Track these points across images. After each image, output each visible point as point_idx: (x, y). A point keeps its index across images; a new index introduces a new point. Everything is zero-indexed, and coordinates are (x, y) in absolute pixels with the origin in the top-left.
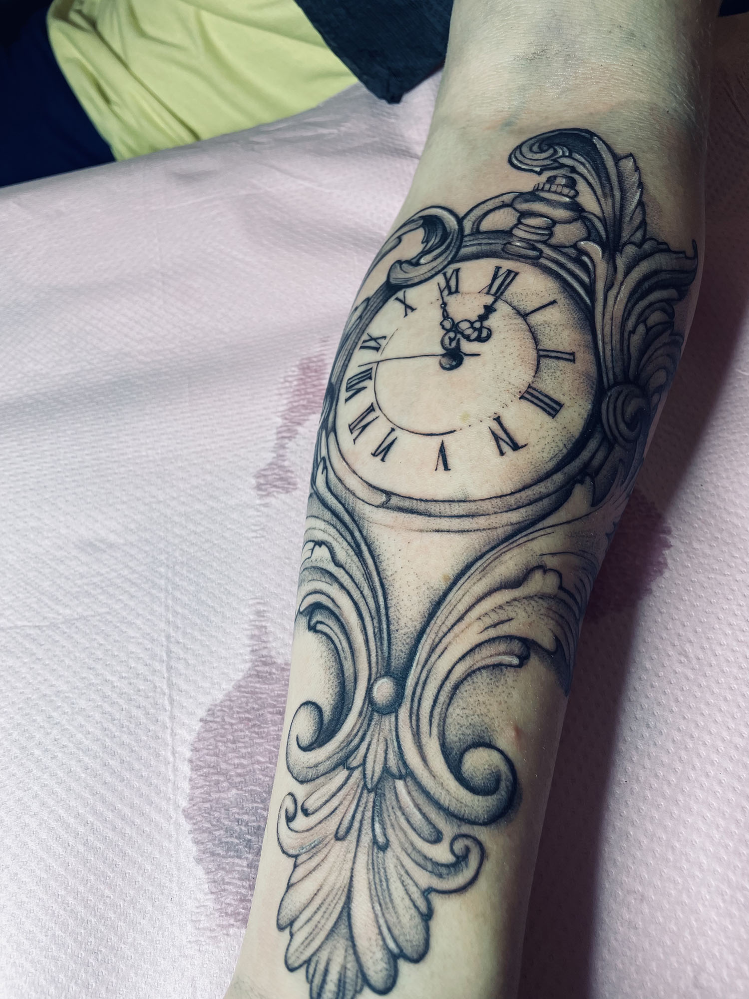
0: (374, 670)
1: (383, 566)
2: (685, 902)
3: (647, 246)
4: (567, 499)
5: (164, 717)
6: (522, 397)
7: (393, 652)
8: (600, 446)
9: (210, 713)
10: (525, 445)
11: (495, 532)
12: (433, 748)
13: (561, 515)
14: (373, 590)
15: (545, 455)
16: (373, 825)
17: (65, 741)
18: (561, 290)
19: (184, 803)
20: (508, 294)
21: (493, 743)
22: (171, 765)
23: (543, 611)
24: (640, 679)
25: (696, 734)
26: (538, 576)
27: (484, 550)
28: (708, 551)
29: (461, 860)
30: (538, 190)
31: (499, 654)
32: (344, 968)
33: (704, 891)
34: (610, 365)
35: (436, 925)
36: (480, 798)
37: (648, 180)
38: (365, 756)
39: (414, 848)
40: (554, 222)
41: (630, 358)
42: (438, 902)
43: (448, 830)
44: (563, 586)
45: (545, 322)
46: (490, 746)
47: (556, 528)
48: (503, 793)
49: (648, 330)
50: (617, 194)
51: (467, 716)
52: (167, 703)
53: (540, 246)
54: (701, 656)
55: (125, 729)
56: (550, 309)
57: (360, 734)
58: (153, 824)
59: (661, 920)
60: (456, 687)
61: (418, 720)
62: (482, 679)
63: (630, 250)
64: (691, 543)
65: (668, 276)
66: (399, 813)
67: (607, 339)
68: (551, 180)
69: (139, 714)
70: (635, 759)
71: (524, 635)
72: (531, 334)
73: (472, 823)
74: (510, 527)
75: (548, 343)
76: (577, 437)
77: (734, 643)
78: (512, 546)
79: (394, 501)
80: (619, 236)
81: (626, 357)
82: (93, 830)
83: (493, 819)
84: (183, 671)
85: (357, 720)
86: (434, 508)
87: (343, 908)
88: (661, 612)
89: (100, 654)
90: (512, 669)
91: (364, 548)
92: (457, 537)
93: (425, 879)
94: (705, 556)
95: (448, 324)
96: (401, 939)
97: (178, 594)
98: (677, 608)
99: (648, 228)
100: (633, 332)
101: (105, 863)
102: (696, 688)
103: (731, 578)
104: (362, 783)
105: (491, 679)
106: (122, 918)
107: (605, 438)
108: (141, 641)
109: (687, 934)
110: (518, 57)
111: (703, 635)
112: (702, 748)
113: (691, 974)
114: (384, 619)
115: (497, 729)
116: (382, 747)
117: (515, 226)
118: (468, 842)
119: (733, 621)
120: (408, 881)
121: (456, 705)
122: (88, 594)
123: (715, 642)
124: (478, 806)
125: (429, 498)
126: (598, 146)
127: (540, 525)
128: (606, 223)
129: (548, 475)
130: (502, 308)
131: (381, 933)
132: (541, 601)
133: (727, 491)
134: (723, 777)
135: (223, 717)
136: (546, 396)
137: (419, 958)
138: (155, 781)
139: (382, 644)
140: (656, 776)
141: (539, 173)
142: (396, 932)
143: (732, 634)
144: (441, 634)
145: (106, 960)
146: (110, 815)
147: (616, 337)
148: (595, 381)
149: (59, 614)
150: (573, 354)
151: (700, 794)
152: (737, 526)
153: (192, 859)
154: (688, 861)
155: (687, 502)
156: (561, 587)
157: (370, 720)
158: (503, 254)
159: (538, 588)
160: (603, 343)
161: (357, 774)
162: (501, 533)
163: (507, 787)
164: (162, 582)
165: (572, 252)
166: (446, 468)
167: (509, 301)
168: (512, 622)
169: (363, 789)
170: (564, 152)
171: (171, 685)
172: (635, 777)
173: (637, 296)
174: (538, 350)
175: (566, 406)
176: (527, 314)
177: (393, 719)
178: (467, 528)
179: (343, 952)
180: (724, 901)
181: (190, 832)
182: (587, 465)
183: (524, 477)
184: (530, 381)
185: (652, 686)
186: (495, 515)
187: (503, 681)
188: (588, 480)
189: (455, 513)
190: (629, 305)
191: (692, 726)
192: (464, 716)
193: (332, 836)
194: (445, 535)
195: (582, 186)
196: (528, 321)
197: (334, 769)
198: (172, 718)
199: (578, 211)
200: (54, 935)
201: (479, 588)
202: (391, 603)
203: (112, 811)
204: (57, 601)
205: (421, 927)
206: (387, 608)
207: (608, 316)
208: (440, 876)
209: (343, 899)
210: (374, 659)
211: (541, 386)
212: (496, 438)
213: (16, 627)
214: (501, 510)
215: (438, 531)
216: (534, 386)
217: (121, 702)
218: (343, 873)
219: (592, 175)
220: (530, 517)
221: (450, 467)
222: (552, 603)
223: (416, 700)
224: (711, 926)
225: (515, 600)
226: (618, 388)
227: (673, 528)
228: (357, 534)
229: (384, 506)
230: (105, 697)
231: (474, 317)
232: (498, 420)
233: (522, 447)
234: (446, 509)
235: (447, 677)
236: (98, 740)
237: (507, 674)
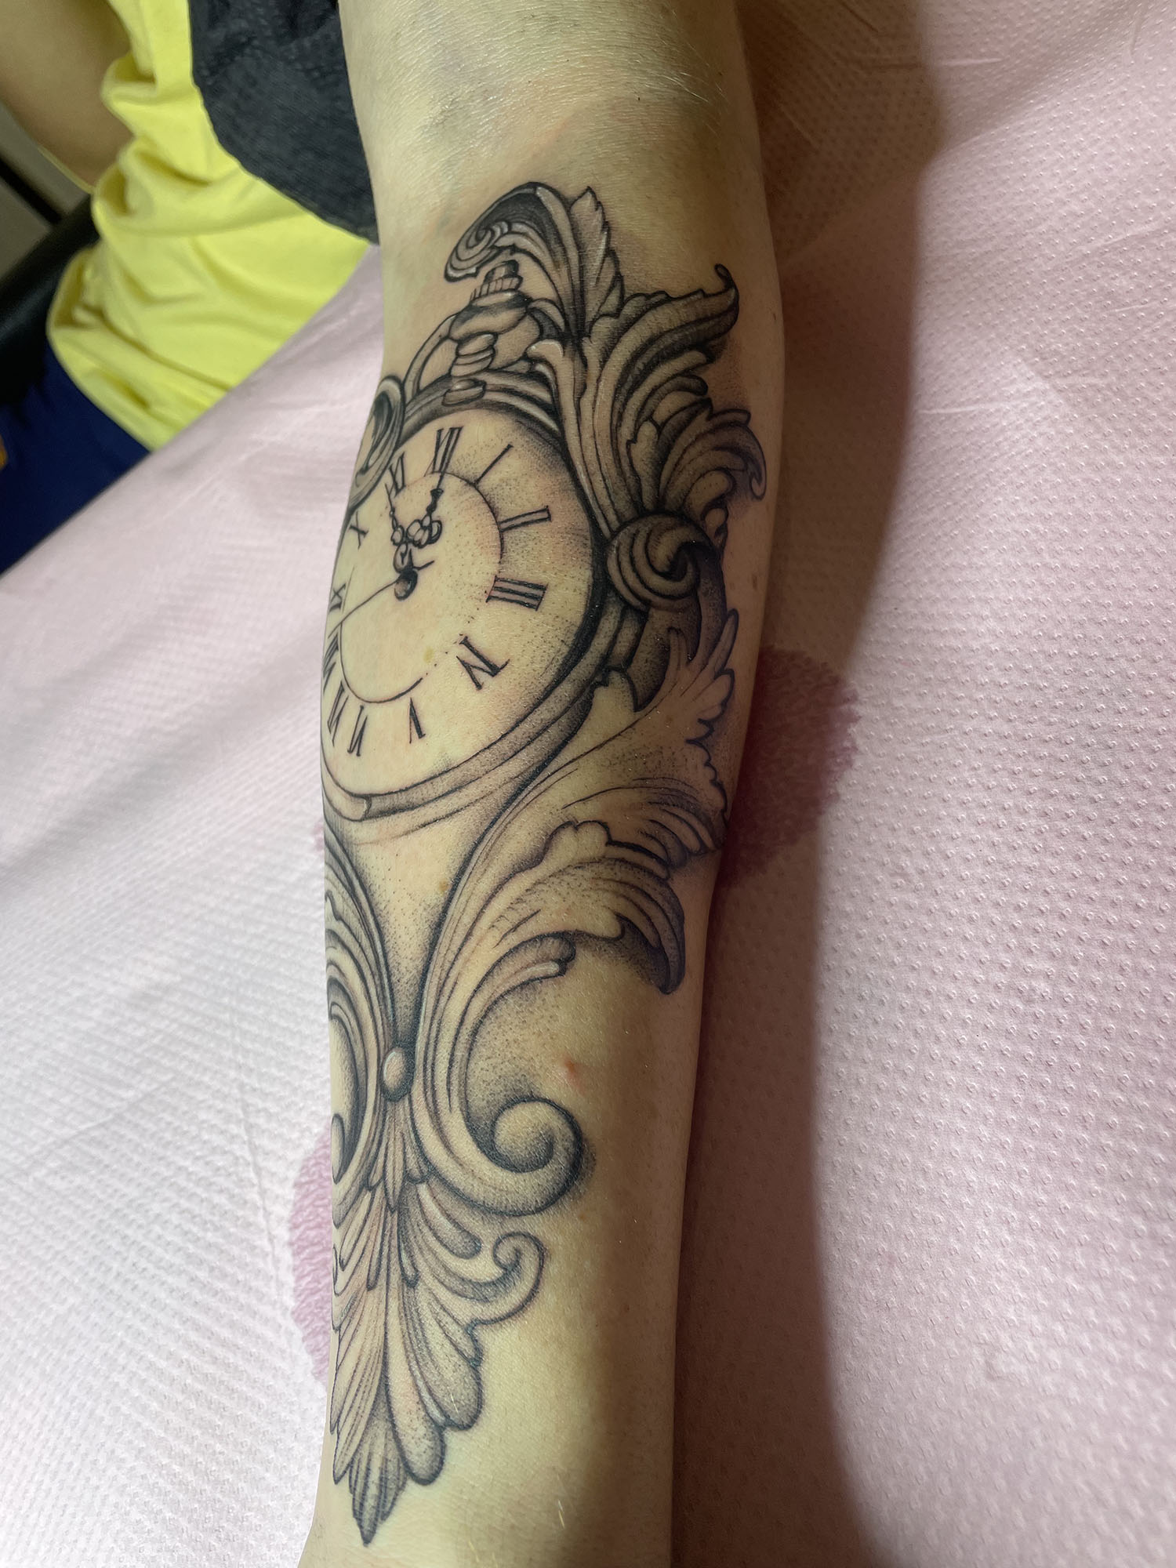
0: (382, 1044)
1: (377, 898)
2: (955, 1250)
3: (629, 310)
4: (587, 715)
5: (253, 1195)
6: (490, 598)
7: (398, 1013)
8: (621, 622)
9: (304, 1171)
10: (507, 663)
11: (491, 800)
12: (455, 1125)
13: (585, 739)
14: (370, 936)
15: (537, 666)
16: (400, 1255)
17: (143, 1264)
18: (516, 425)
19: (291, 1303)
20: (454, 465)
21: (535, 1093)
22: (270, 1256)
23: (585, 885)
24: (840, 932)
25: (933, 988)
26: (567, 838)
27: (482, 829)
28: (917, 705)
29: (510, 1270)
30: (475, 299)
31: (528, 966)
32: (386, 1460)
33: (979, 1224)
34: (605, 501)
35: (490, 1371)
36: (526, 1175)
37: (619, 216)
38: (385, 1166)
39: (447, 1270)
40: (496, 335)
41: (638, 481)
42: (485, 1335)
43: (487, 1232)
44: (614, 839)
45: (502, 480)
46: (532, 1098)
47: (580, 761)
48: (561, 1160)
49: (659, 428)
50: (573, 254)
51: (494, 1068)
52: (252, 1175)
53: (482, 377)
54: (926, 866)
55: (209, 1225)
56: (506, 459)
57: (377, 1136)
58: (260, 1341)
59: (923, 1285)
60: (475, 1032)
61: (434, 1094)
62: (508, 1010)
63: (603, 327)
64: (889, 703)
65: (676, 337)
66: (426, 1230)
67: (593, 467)
68: (488, 279)
69: (221, 1200)
70: (849, 1054)
71: (561, 928)
72: (486, 506)
73: (518, 1214)
74: (509, 785)
75: (509, 509)
76: (578, 624)
77: (973, 830)
78: (518, 809)
79: (377, 804)
80: (581, 313)
81: (631, 481)
82: (192, 1370)
83: (551, 1201)
84: (265, 1126)
85: (373, 1120)
86: (416, 796)
87: (380, 1380)
88: (857, 822)
89: (168, 1136)
90: (550, 981)
91: (356, 883)
92: (446, 825)
93: (465, 1309)
94: (914, 713)
95: (398, 537)
96: (446, 1402)
97: (245, 1026)
98: (881, 808)
99: (626, 283)
100: (634, 440)
101: (210, 1408)
102: (924, 918)
103: (956, 733)
104: (385, 1203)
105: (521, 1005)
106: (242, 1477)
107: (627, 606)
108: (211, 1102)
109: (964, 1299)
110: (425, 127)
111: (924, 834)
112: (945, 1005)
113: (982, 1360)
114: (384, 970)
115: (541, 1073)
116: (399, 1144)
117: (454, 363)
118: (518, 1242)
119: (968, 797)
120: (447, 1319)
121: (477, 1057)
122: (150, 1063)
123: (944, 838)
124: (525, 1188)
125: (409, 784)
126: (543, 198)
127: (553, 766)
128: (562, 304)
129: (548, 692)
130: (451, 484)
131: (421, 1400)
132: (580, 872)
133: (935, 601)
134: (983, 1040)
135: (319, 1171)
136: (521, 583)
137: (469, 1423)
138: (254, 1284)
139: (386, 1006)
140: (884, 1069)
141: (475, 275)
142: (439, 1394)
143: (968, 816)
144: (447, 965)
145: (231, 1538)
146: (207, 1344)
147: (607, 458)
148: (588, 534)
149: (122, 1100)
150: (546, 510)
151: (951, 1076)
152: (956, 650)
153: (309, 1375)
154: (949, 1185)
155: (877, 642)
156: (610, 842)
157: (385, 1111)
158: (447, 409)
159: (571, 855)
160: (588, 475)
161: (379, 1192)
162: (500, 796)
163: (567, 1150)
164: (226, 1017)
165: (523, 367)
166: (421, 735)
167: (455, 471)
168: (541, 916)
169: (386, 1211)
170: (502, 230)
171: (254, 1149)
172: (853, 1081)
173: (627, 387)
174: (498, 523)
175: (551, 587)
176: (478, 481)
177: (407, 1102)
178: (456, 806)
179: (383, 1440)
180: (1011, 1232)
181: (304, 1340)
182: (606, 657)
183: (514, 708)
184: (496, 571)
185: (859, 936)
186: (487, 776)
187: (539, 1002)
188: (615, 677)
189: (440, 792)
190: (618, 405)
191: (926, 976)
192: (491, 1069)
193: (364, 1286)
194: (436, 827)
195: (527, 267)
196: (481, 489)
197: (358, 1196)
198: (263, 1193)
199: (524, 303)
200: (164, 1519)
201: (485, 885)
202: (389, 945)
203: (209, 1338)
204: (118, 1083)
205: (469, 1379)
206: (385, 955)
207: (587, 436)
208: (485, 1300)
209: (380, 1366)
210: (380, 1031)
211: (510, 572)
212: (468, 667)
213: (81, 1133)
214: (495, 765)
215: (424, 825)
216: (500, 576)
217: (199, 1191)
218: (378, 1330)
219: (537, 245)
220: (536, 760)
221: (424, 730)
222: (601, 868)
223: (429, 1066)
224: (997, 1277)
225: (538, 883)
226: (631, 529)
227: (859, 690)
228: (348, 868)
229: (368, 816)
230: (181, 1190)
231: (421, 512)
232: (466, 642)
233: (503, 667)
234: (429, 791)
235: (462, 1022)
236: (180, 1249)
237: (544, 990)
